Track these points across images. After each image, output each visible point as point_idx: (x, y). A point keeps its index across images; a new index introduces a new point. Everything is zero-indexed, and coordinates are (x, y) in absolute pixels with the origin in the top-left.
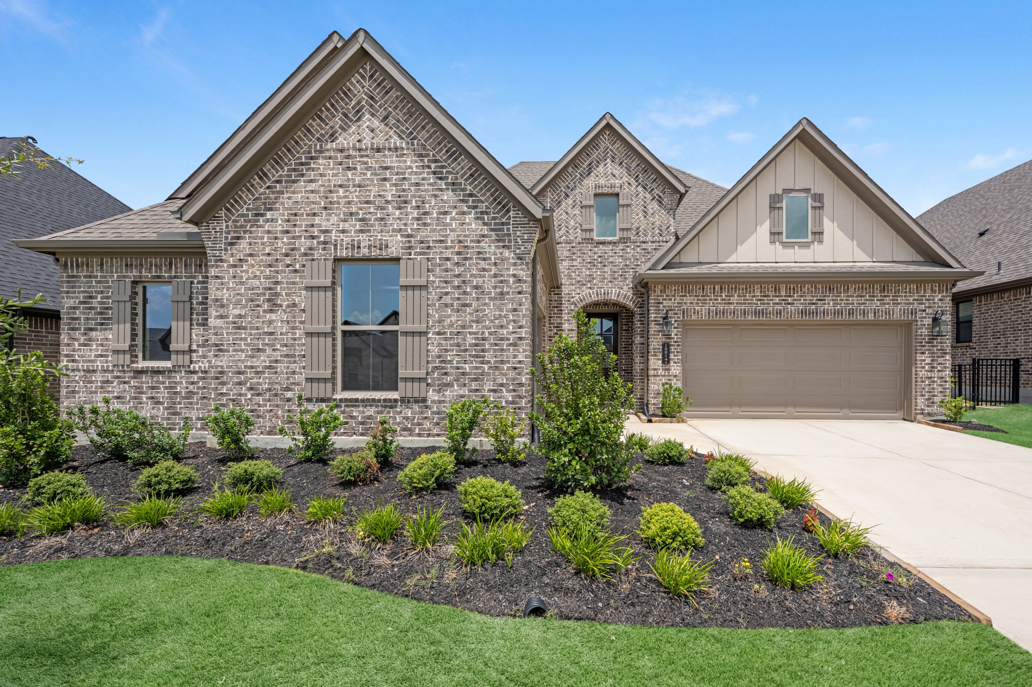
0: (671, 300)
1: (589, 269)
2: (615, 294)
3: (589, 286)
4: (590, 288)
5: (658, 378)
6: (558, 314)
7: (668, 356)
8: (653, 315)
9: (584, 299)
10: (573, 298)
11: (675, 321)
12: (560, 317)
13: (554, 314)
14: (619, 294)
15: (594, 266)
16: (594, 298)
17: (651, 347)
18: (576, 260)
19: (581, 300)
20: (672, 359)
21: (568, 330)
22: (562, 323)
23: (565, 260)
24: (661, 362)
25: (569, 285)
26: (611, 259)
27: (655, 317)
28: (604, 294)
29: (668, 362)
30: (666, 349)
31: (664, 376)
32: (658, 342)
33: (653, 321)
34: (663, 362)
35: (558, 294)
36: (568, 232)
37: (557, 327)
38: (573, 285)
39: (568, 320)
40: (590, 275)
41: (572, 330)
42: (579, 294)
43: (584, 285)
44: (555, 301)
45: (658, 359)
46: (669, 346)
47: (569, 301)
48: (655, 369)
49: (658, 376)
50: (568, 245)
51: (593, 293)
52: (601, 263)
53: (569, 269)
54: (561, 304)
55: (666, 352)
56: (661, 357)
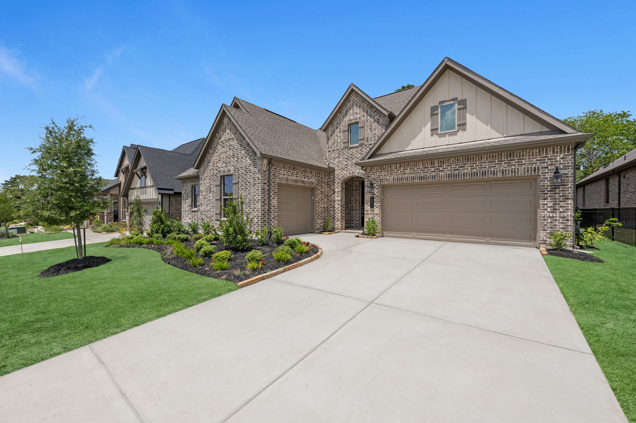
0: (375, 174)
1: (346, 161)
2: (357, 173)
3: (346, 170)
4: (347, 171)
5: (368, 215)
6: (333, 184)
8: (366, 183)
9: (344, 176)
10: (339, 176)
11: (377, 185)
12: (334, 186)
13: (332, 184)
14: (359, 172)
15: (348, 160)
16: (348, 175)
17: (365, 199)
18: (341, 158)
19: (343, 177)
20: (375, 205)
21: (338, 192)
22: (334, 189)
23: (336, 158)
24: (370, 207)
25: (338, 170)
26: (355, 155)
27: (367, 184)
28: (352, 173)
29: (373, 207)
30: (372, 200)
31: (371, 214)
32: (368, 197)
33: (366, 186)
34: (371, 207)
35: (333, 175)
36: (337, 145)
37: (333, 190)
38: (339, 170)
39: (337, 187)
40: (346, 165)
41: (339, 192)
42: (342, 174)
43: (344, 169)
44: (332, 178)
45: (369, 206)
46: (373, 198)
47: (338, 178)
48: (367, 211)
49: (368, 214)
50: (338, 151)
51: (348, 173)
52: (351, 158)
53: (338, 162)
54: (335, 179)
55: (372, 202)
56: (370, 204)
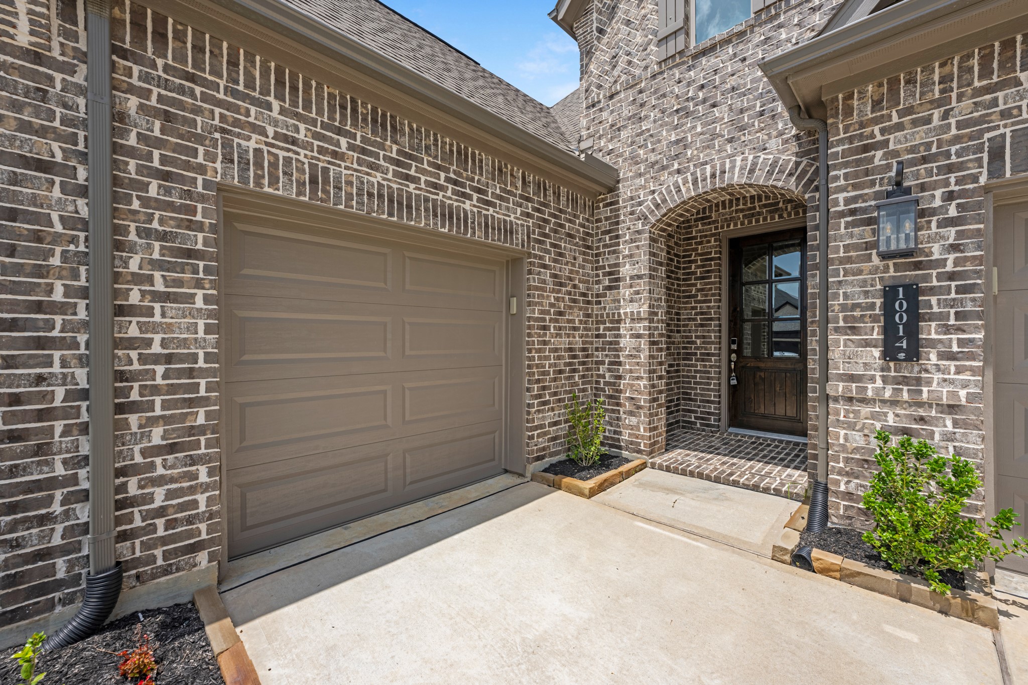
0: (928, 120)
1: (676, 127)
2: (742, 168)
3: (676, 166)
4: (679, 171)
5: (865, 410)
6: (611, 246)
7: (913, 331)
8: (841, 196)
9: (664, 201)
10: (640, 204)
11: (950, 197)
12: (614, 252)
13: (605, 246)
14: (754, 164)
15: (688, 114)
16: (689, 192)
17: (835, 304)
18: (647, 117)
19: (657, 206)
20: (932, 343)
21: (632, 278)
22: (617, 265)
23: (625, 127)
24: (877, 353)
25: (633, 178)
26: (732, 82)
27: (847, 201)
28: (713, 176)
29: (914, 354)
30: (901, 304)
31: (894, 403)
32: (864, 283)
33: (842, 214)
34: (889, 353)
35: (611, 204)
36: (630, 63)
37: (610, 273)
38: (640, 175)
39: (631, 256)
40: (677, 142)
41: (639, 277)
42: (653, 192)
43: (664, 168)
44: (607, 219)
45: (867, 344)
46: (913, 292)
47: (632, 213)
48: (852, 378)
49: (864, 401)
50: (630, 92)
51: (685, 182)
52: (704, 101)
53: (633, 143)
54: (617, 223)
55: (901, 318)
56: (876, 335)
